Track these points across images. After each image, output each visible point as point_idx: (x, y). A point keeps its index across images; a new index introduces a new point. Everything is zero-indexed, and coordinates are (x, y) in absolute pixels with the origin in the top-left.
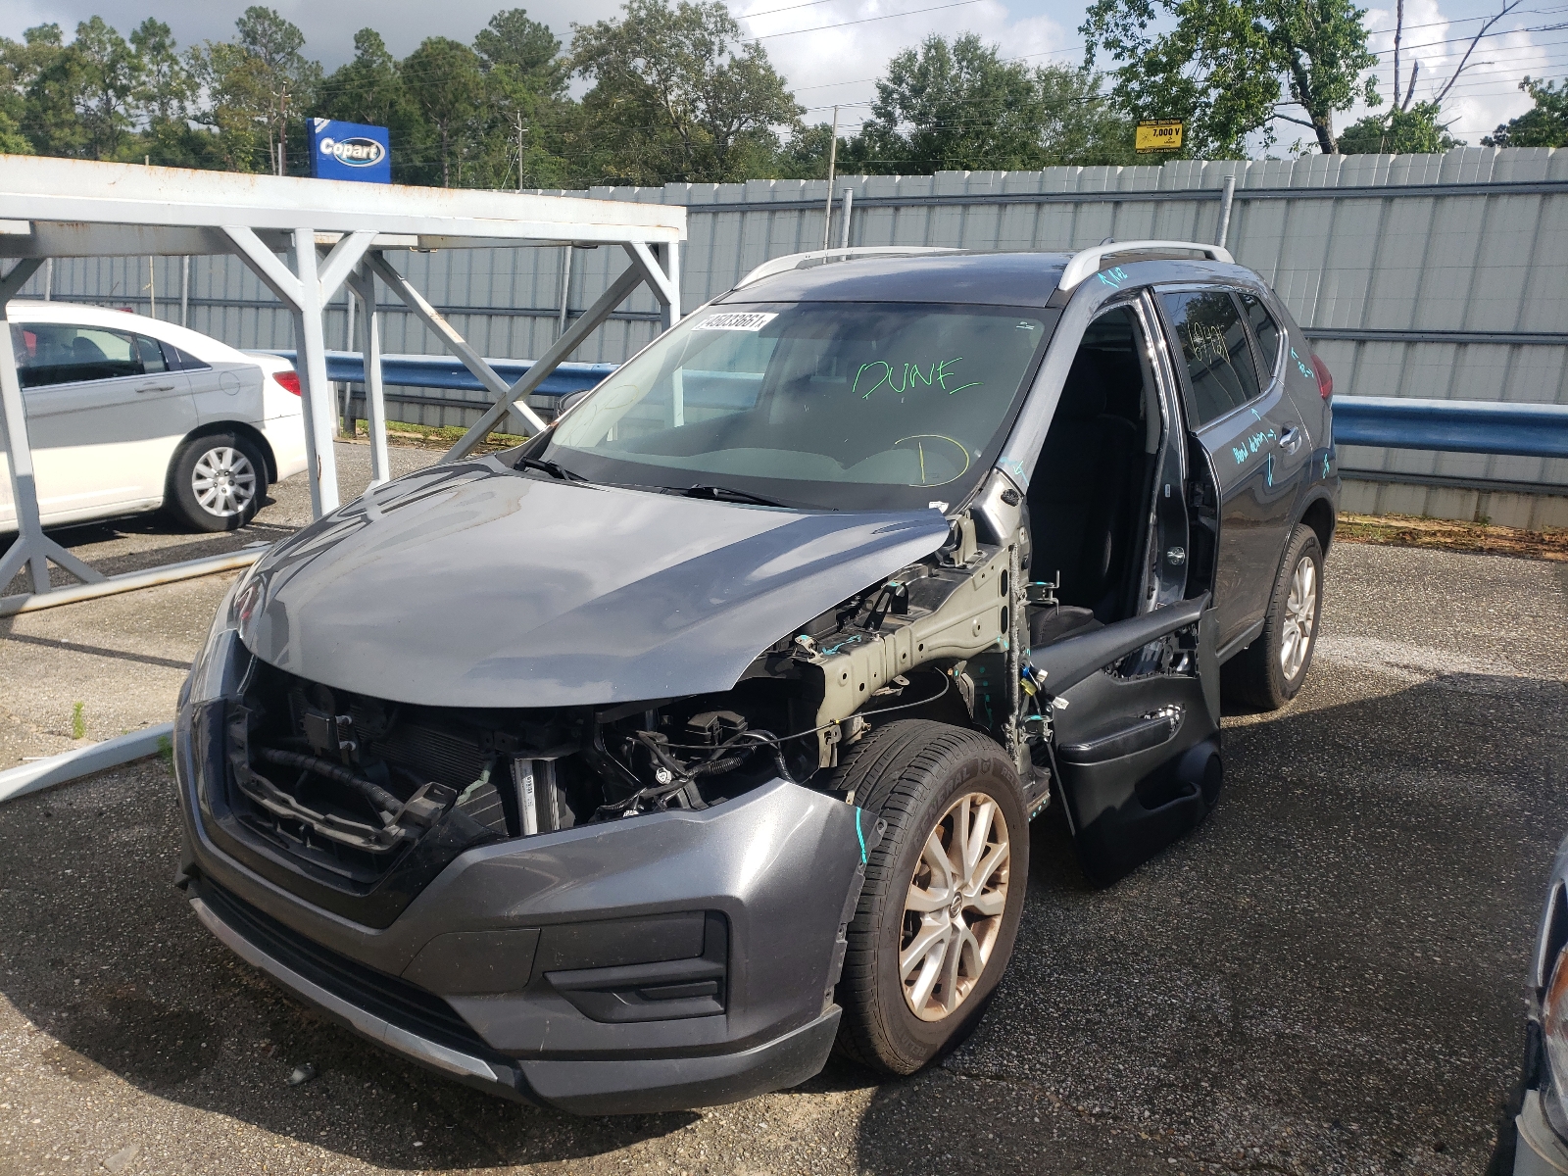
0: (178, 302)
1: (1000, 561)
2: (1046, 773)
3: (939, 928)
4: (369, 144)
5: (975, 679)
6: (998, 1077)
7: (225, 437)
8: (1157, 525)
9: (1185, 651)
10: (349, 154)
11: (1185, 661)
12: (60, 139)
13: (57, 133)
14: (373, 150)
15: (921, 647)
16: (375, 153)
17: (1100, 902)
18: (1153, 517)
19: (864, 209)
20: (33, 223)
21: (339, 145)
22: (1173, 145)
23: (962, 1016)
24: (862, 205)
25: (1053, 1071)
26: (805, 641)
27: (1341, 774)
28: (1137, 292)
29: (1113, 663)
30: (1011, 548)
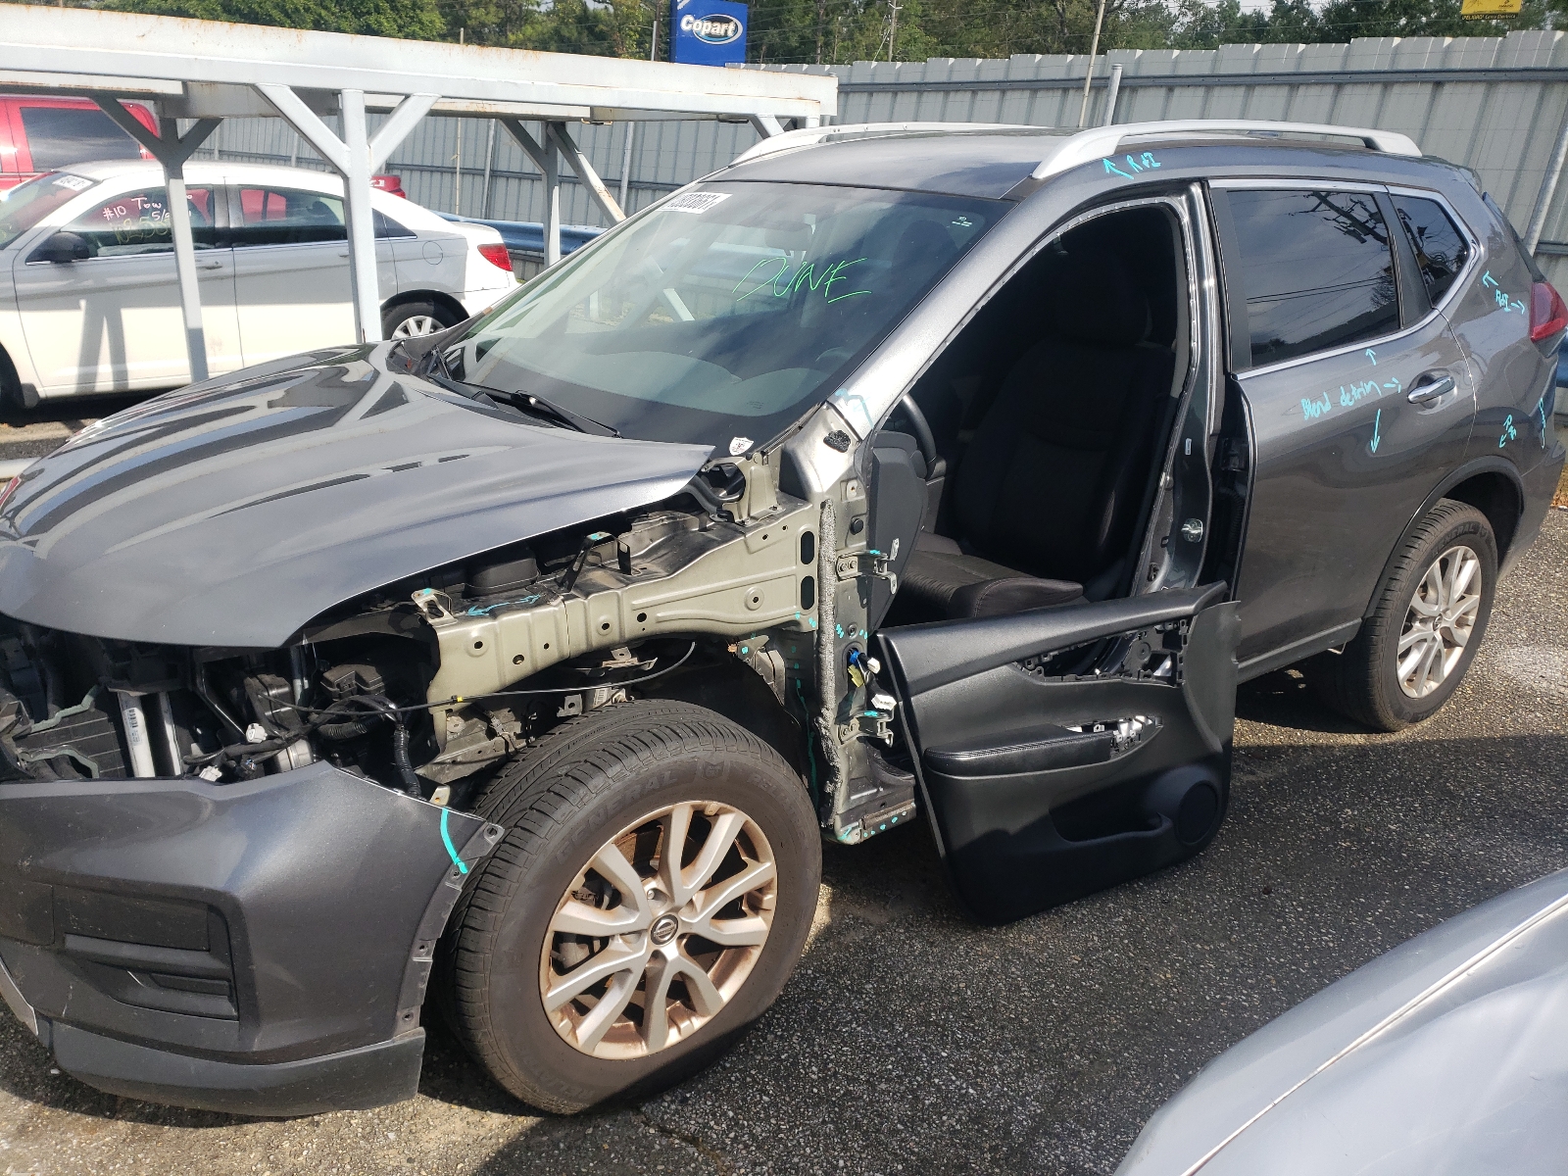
0: (480, 173)
1: (803, 520)
2: (908, 778)
3: (629, 954)
4: (728, 21)
5: (786, 659)
6: (692, 1140)
7: (424, 305)
8: (1173, 488)
9: (1168, 651)
10: (708, 31)
11: (1168, 664)
12: (476, 18)
13: (474, 12)
14: (732, 27)
15: (642, 618)
16: (732, 30)
17: (977, 943)
18: (1165, 478)
19: (1134, 89)
20: (185, 83)
21: (699, 22)
22: (1509, 10)
23: (671, 1057)
24: (1131, 85)
25: (758, 1148)
26: (423, 597)
27: (1421, 831)
28: (1181, 186)
29: (1038, 655)
30: (823, 505)
